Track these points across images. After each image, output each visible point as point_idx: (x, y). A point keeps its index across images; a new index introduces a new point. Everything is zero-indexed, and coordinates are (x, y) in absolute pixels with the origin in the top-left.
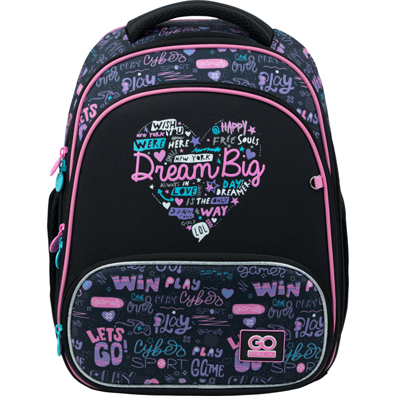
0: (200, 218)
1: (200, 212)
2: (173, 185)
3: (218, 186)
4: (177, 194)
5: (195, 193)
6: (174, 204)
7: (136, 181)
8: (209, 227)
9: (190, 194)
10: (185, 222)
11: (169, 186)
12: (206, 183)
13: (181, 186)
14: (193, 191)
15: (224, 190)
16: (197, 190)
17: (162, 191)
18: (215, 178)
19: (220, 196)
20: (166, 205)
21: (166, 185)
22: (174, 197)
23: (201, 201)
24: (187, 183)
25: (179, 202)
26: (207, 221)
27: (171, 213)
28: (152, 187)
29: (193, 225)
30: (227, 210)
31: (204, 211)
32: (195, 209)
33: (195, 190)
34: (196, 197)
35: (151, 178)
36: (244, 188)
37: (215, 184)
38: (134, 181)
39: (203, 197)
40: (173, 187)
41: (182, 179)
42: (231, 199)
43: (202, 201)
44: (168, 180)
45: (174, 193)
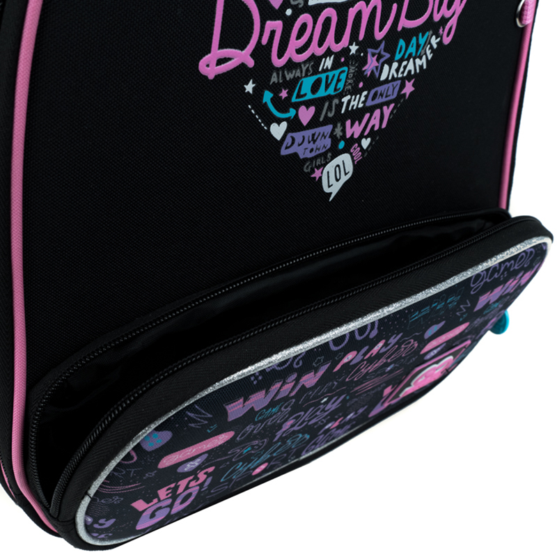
0: (342, 145)
1: (344, 131)
2: (298, 74)
3: (387, 56)
4: (305, 95)
5: (341, 85)
6: (295, 125)
7: (211, 77)
8: (353, 161)
9: (331, 91)
10: (312, 162)
11: (289, 76)
12: (366, 55)
13: (316, 72)
14: (339, 80)
15: (395, 65)
16: (347, 77)
17: (272, 95)
18: (383, 39)
19: (387, 81)
20: (278, 131)
21: (284, 76)
22: (297, 106)
23: (349, 102)
24: (329, 62)
25: (306, 115)
26: (352, 151)
27: (287, 148)
28: (249, 87)
29: (325, 165)
30: (392, 112)
31: (352, 125)
32: (335, 127)
33: (343, 77)
34: (341, 95)
35: (251, 63)
36: (428, 52)
37: (383, 53)
38: (206, 77)
39: (355, 91)
40: (299, 78)
41: (320, 51)
42: (403, 86)
43: (352, 103)
44: (290, 60)
45: (299, 96)
